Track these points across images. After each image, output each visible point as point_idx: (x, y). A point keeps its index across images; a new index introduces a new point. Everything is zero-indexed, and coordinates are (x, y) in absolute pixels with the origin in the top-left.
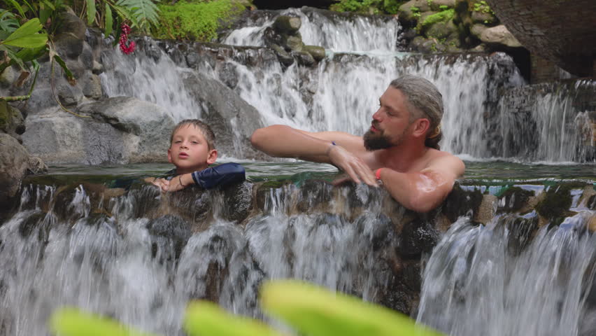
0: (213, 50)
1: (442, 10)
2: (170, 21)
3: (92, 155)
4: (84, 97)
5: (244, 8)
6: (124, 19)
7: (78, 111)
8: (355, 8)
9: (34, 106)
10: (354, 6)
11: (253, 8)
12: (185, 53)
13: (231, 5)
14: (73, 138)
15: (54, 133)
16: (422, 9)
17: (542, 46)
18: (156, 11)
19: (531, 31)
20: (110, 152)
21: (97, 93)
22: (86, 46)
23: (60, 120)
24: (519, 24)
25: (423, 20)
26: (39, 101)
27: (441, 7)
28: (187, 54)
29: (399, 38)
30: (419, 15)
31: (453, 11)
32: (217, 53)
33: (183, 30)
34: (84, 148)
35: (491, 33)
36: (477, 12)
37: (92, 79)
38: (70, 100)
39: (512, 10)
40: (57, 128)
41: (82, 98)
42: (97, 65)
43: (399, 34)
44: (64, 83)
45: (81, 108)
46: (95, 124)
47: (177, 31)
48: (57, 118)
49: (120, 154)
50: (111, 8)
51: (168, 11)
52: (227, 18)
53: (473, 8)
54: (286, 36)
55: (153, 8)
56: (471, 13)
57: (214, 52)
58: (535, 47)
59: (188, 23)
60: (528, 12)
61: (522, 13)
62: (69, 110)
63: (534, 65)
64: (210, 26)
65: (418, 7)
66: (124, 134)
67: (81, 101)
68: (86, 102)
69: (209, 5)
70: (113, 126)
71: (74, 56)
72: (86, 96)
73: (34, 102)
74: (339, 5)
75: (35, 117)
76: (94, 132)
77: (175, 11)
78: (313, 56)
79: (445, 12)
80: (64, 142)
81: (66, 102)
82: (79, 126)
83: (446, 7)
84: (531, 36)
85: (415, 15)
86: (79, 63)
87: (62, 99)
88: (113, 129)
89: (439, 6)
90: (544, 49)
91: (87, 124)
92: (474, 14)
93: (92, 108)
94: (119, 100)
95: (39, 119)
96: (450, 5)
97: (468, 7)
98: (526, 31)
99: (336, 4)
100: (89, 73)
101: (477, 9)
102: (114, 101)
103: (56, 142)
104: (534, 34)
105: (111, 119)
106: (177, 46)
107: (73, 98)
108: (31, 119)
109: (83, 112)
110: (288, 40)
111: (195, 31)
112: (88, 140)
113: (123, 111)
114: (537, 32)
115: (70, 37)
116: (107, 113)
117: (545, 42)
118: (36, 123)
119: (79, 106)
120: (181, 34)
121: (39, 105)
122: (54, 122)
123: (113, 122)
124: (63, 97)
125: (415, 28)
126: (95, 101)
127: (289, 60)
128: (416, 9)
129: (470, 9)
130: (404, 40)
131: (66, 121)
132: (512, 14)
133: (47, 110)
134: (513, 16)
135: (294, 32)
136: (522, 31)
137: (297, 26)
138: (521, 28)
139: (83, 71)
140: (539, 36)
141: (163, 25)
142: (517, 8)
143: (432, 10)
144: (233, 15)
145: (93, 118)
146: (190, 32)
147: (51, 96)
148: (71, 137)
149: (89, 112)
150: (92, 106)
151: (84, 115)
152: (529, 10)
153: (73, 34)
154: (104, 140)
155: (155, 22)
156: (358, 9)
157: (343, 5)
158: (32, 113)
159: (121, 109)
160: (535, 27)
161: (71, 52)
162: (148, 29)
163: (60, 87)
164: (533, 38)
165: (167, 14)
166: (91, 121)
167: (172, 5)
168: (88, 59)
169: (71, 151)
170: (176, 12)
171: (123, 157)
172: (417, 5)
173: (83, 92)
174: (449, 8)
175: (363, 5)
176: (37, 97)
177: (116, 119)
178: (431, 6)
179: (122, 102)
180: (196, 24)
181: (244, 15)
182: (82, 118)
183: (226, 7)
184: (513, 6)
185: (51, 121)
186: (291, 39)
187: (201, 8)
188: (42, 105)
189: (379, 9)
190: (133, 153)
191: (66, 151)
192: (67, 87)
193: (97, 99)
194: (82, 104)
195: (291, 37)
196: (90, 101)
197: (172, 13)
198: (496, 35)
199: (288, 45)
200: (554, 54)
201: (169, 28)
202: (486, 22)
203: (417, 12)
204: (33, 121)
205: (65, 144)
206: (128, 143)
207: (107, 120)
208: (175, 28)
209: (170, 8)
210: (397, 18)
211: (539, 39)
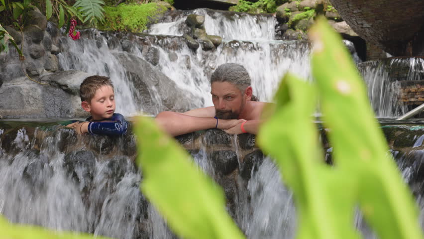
0: (141, 38)
1: (306, 10)
2: (113, 18)
3: (49, 110)
4: (45, 70)
5: (166, 9)
6: (72, 15)
7: (40, 80)
8: (246, 9)
9: (8, 76)
10: (246, 8)
11: (173, 9)
12: (121, 40)
13: (157, 7)
14: (35, 99)
15: (22, 95)
16: (292, 9)
17: (370, 35)
18: (101, 11)
19: (362, 24)
20: (61, 109)
21: (54, 68)
22: (47, 34)
23: (27, 86)
24: (354, 19)
25: (292, 17)
26: (12, 73)
27: (305, 8)
28: (122, 41)
29: (276, 30)
30: (290, 14)
31: (313, 11)
32: (144, 40)
33: (122, 24)
34: (43, 106)
35: (338, 26)
36: (329, 11)
37: (50, 58)
38: (34, 73)
39: (348, 9)
40: (24, 92)
41: (43, 70)
42: (55, 48)
43: (276, 27)
44: (30, 60)
45: (42, 78)
46: (51, 89)
47: (118, 25)
48: (24, 84)
49: (69, 111)
50: (63, 8)
51: (112, 11)
52: (154, 16)
53: (326, 9)
54: (194, 28)
55: (100, 9)
56: (325, 12)
57: (142, 40)
58: (366, 36)
59: (126, 19)
60: (359, 11)
61: (355, 12)
62: (34, 80)
63: (368, 49)
64: (142, 22)
65: (290, 9)
66: (72, 96)
67: (42, 73)
68: (46, 74)
69: (141, 6)
70: (64, 90)
71: (37, 42)
72: (46, 69)
73: (8, 73)
74: (235, 7)
75: (9, 84)
76: (50, 95)
77: (116, 10)
78: (213, 42)
79: (308, 12)
80: (29, 101)
81: (30, 73)
82: (39, 90)
83: (309, 8)
84: (362, 28)
85: (287, 14)
86: (41, 46)
87: (28, 71)
88: (64, 93)
89: (304, 7)
90: (371, 37)
91: (46, 89)
92: (327, 13)
93: (50, 78)
94: (69, 73)
95: (12, 86)
96: (312, 6)
97: (323, 8)
98: (358, 24)
99: (234, 6)
100: (49, 53)
101: (329, 10)
102: (66, 74)
103: (22, 101)
104: (364, 26)
105: (63, 85)
106: (115, 35)
107: (36, 71)
108: (6, 86)
109: (43, 81)
110: (196, 31)
111: (131, 25)
112: (46, 100)
113: (72, 80)
114: (366, 25)
115: (34, 28)
116: (60, 81)
117: (372, 32)
118: (9, 88)
119: (41, 76)
120: (121, 27)
121: (12, 75)
122: (22, 88)
123: (64, 88)
124: (29, 70)
125: (287, 23)
126: (53, 73)
127: (195, 45)
128: (288, 10)
129: (325, 10)
130: (280, 32)
131: (30, 87)
132: (348, 12)
133: (18, 79)
134: (349, 14)
135: (200, 26)
136: (356, 24)
137: (201, 22)
138: (355, 22)
139: (43, 52)
140: (368, 28)
141: (108, 21)
142: (351, 8)
143: (300, 10)
144: (159, 14)
145: (50, 85)
146: (127, 26)
147: (21, 69)
148: (34, 98)
149: (47, 81)
150: (50, 76)
151: (44, 83)
152: (359, 9)
153: (37, 26)
154: (58, 100)
155: (101, 19)
156: (249, 10)
157: (238, 7)
158: (6, 81)
159: (70, 78)
160: (364, 22)
161: (35, 39)
162: (96, 24)
163: (27, 63)
164: (363, 30)
165: (111, 13)
166: (48, 87)
167: (115, 7)
168: (48, 44)
169: (34, 108)
170: (117, 12)
171: (70, 112)
172: (289, 7)
173: (44, 67)
174: (311, 9)
175: (253, 7)
176: (11, 70)
177: (66, 86)
178: (298, 8)
179: (71, 73)
180: (131, 20)
181: (166, 14)
182: (42, 85)
183: (153, 8)
184: (349, 7)
185: (20, 87)
186: (197, 30)
187: (136, 9)
188: (14, 75)
189: (264, 10)
190: (78, 110)
191: (30, 108)
192: (32, 63)
193: (54, 72)
194: (43, 75)
195: (197, 29)
196: (49, 73)
197: (115, 12)
198: (342, 28)
199: (196, 35)
200: (378, 41)
201: (112, 23)
202: (336, 19)
203: (288, 12)
204: (7, 87)
205: (29, 103)
206: (74, 103)
207: (60, 86)
208: (117, 23)
209: (114, 8)
210: (275, 16)
211: (367, 30)
